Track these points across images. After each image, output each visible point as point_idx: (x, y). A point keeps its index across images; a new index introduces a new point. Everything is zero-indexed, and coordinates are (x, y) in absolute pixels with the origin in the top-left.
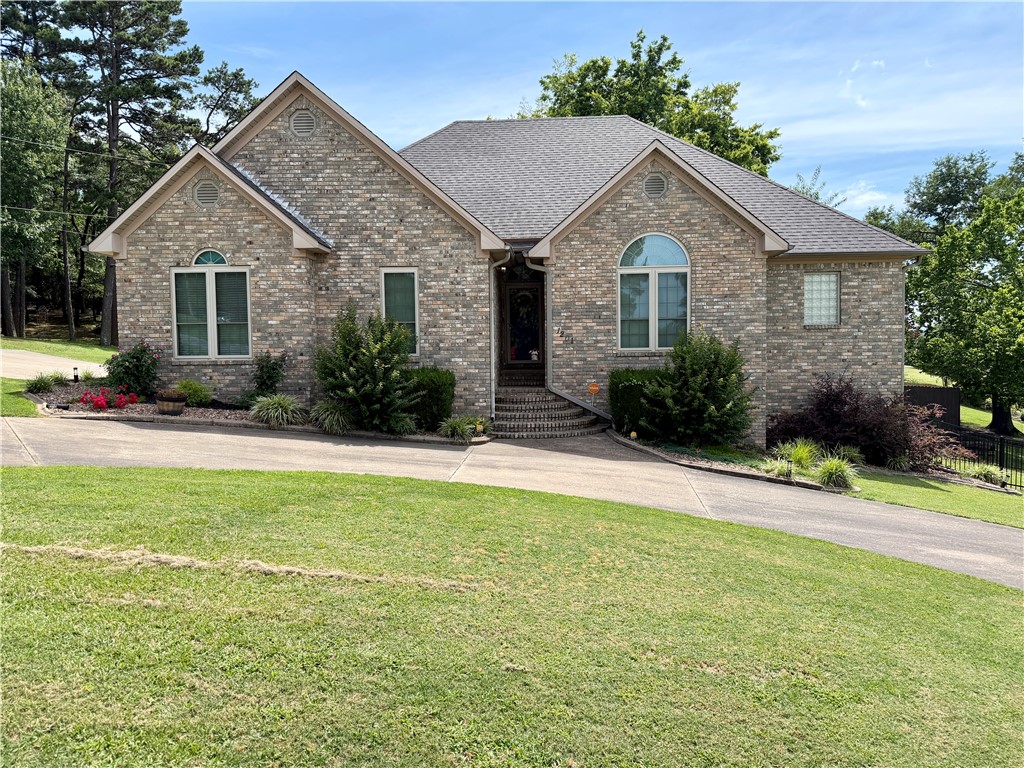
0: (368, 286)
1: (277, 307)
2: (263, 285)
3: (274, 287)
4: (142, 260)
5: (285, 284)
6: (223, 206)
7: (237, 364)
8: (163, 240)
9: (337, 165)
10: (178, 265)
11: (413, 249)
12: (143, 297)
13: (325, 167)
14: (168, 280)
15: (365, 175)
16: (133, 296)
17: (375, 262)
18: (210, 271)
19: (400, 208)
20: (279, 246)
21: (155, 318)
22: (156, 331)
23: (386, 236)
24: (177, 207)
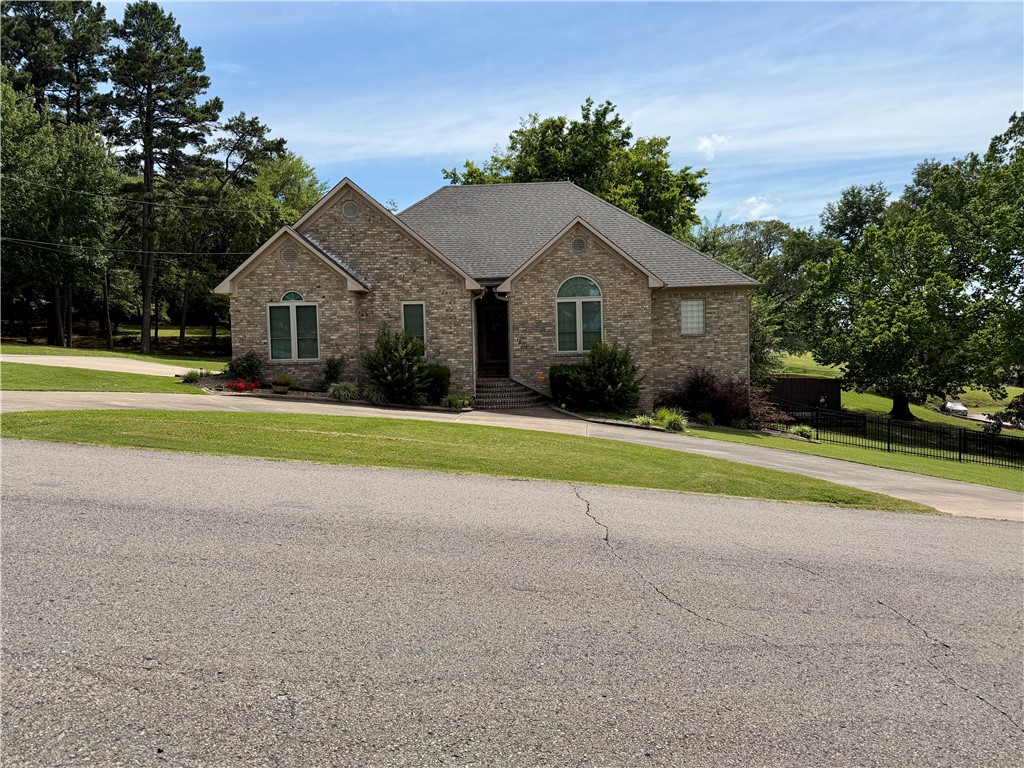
0: (393, 313)
1: (336, 328)
2: (327, 314)
3: (335, 314)
4: (248, 298)
5: (342, 313)
6: (301, 264)
7: (310, 364)
8: (261, 285)
9: (373, 236)
10: (271, 301)
11: (422, 289)
12: (248, 321)
13: (366, 237)
14: (265, 311)
15: (391, 242)
16: (242, 321)
17: (397, 297)
18: (293, 305)
19: (414, 263)
20: (337, 289)
21: (257, 335)
22: (257, 344)
23: (405, 281)
24: (270, 264)
